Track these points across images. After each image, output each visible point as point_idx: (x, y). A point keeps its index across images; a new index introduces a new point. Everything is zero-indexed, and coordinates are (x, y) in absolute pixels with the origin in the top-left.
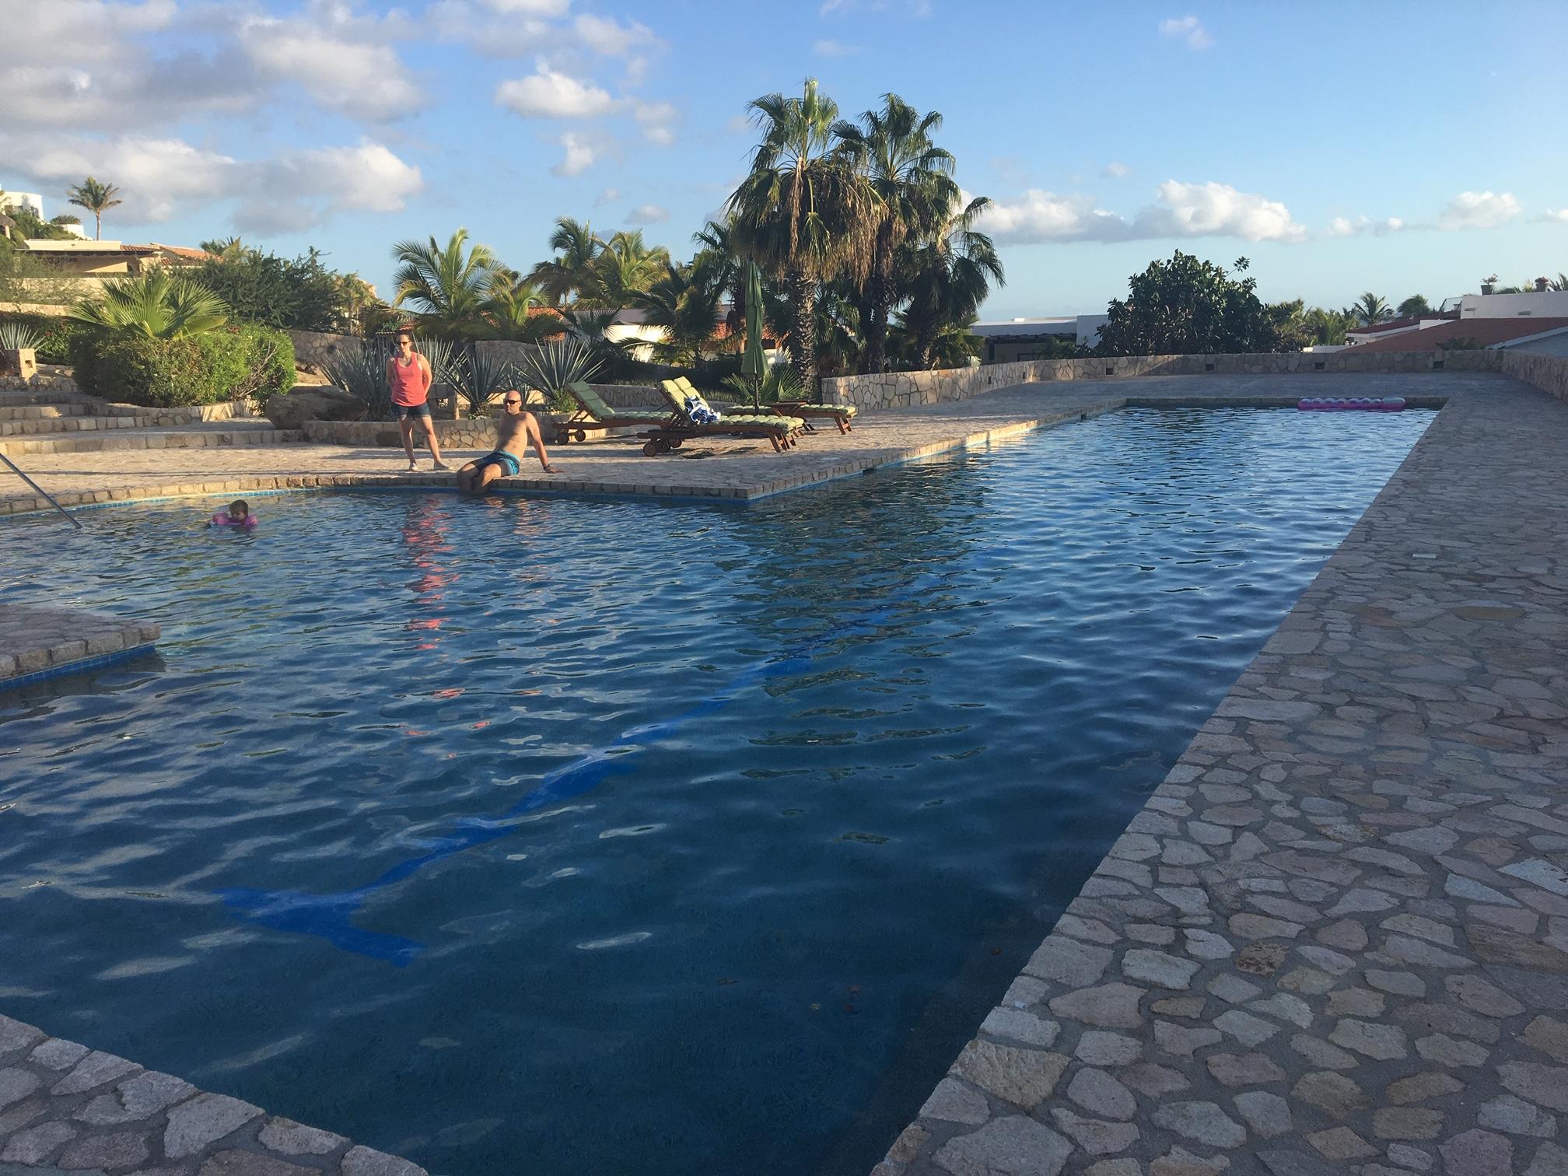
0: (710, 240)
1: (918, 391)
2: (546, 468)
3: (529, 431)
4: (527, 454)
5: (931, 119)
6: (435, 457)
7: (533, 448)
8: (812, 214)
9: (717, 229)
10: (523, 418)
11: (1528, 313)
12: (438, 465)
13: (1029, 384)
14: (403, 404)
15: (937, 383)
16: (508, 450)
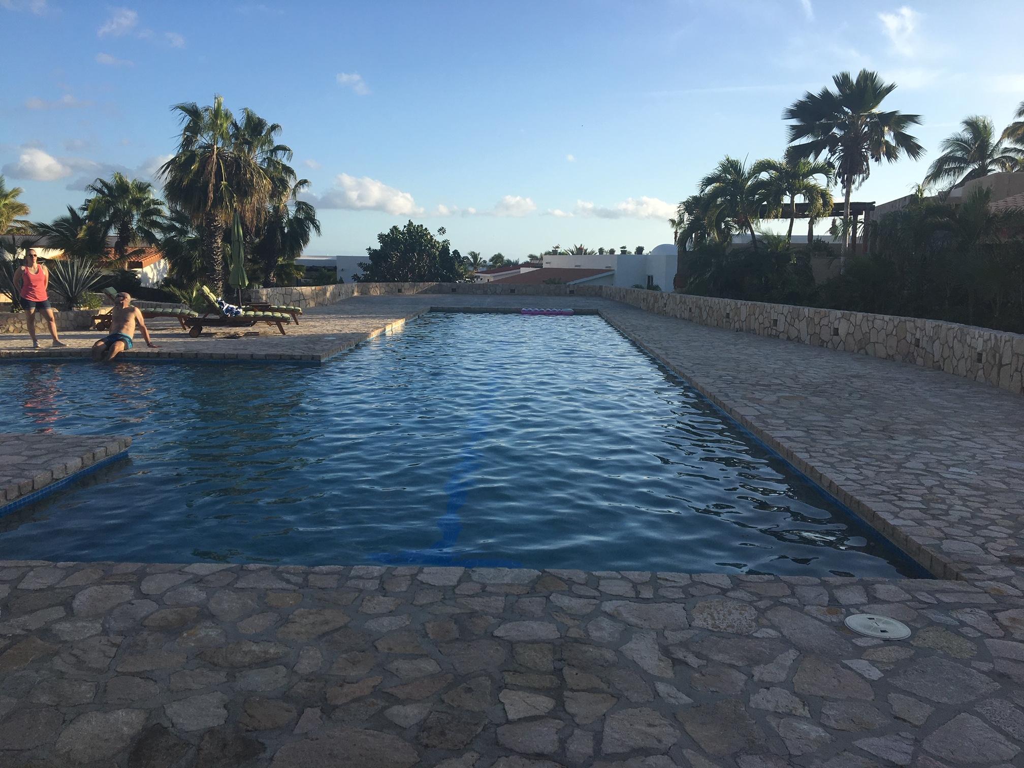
0: (99, 191)
1: (304, 299)
2: (149, 345)
3: (136, 320)
4: (136, 336)
5: (274, 128)
6: (54, 338)
7: (139, 332)
8: (224, 182)
9: (105, 184)
10: (133, 310)
11: (579, 266)
12: (56, 343)
13: (355, 296)
14: (32, 299)
15: (315, 294)
16: (124, 332)
